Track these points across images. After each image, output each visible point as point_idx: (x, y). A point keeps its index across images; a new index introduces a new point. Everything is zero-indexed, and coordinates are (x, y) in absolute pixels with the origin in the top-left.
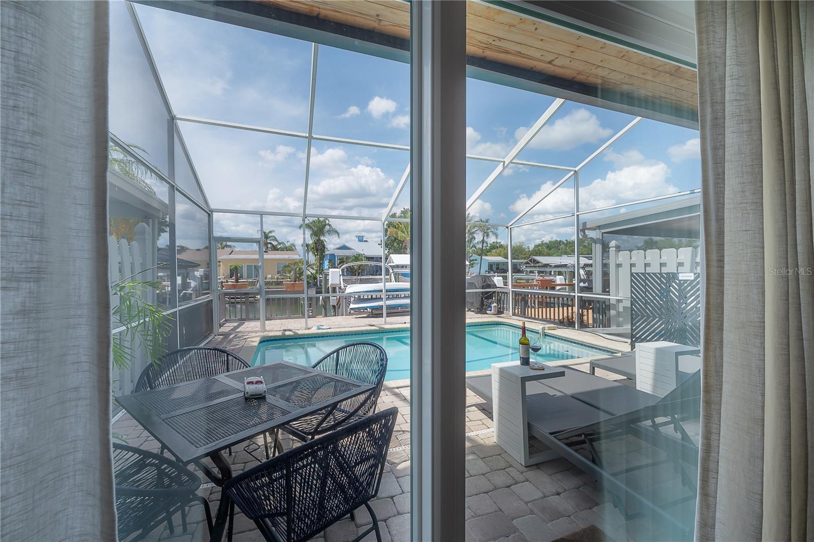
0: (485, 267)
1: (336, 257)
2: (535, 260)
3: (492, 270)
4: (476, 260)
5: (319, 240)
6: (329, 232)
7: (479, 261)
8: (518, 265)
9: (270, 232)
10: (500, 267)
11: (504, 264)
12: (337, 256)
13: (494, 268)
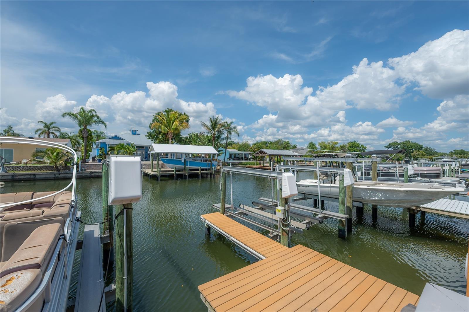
0: (228, 156)
1: (107, 145)
2: (263, 152)
3: (231, 158)
4: (222, 151)
5: (86, 129)
6: (96, 122)
7: (224, 152)
8: (247, 155)
9: (52, 123)
10: (236, 156)
11: (239, 154)
12: (109, 144)
13: (233, 156)
